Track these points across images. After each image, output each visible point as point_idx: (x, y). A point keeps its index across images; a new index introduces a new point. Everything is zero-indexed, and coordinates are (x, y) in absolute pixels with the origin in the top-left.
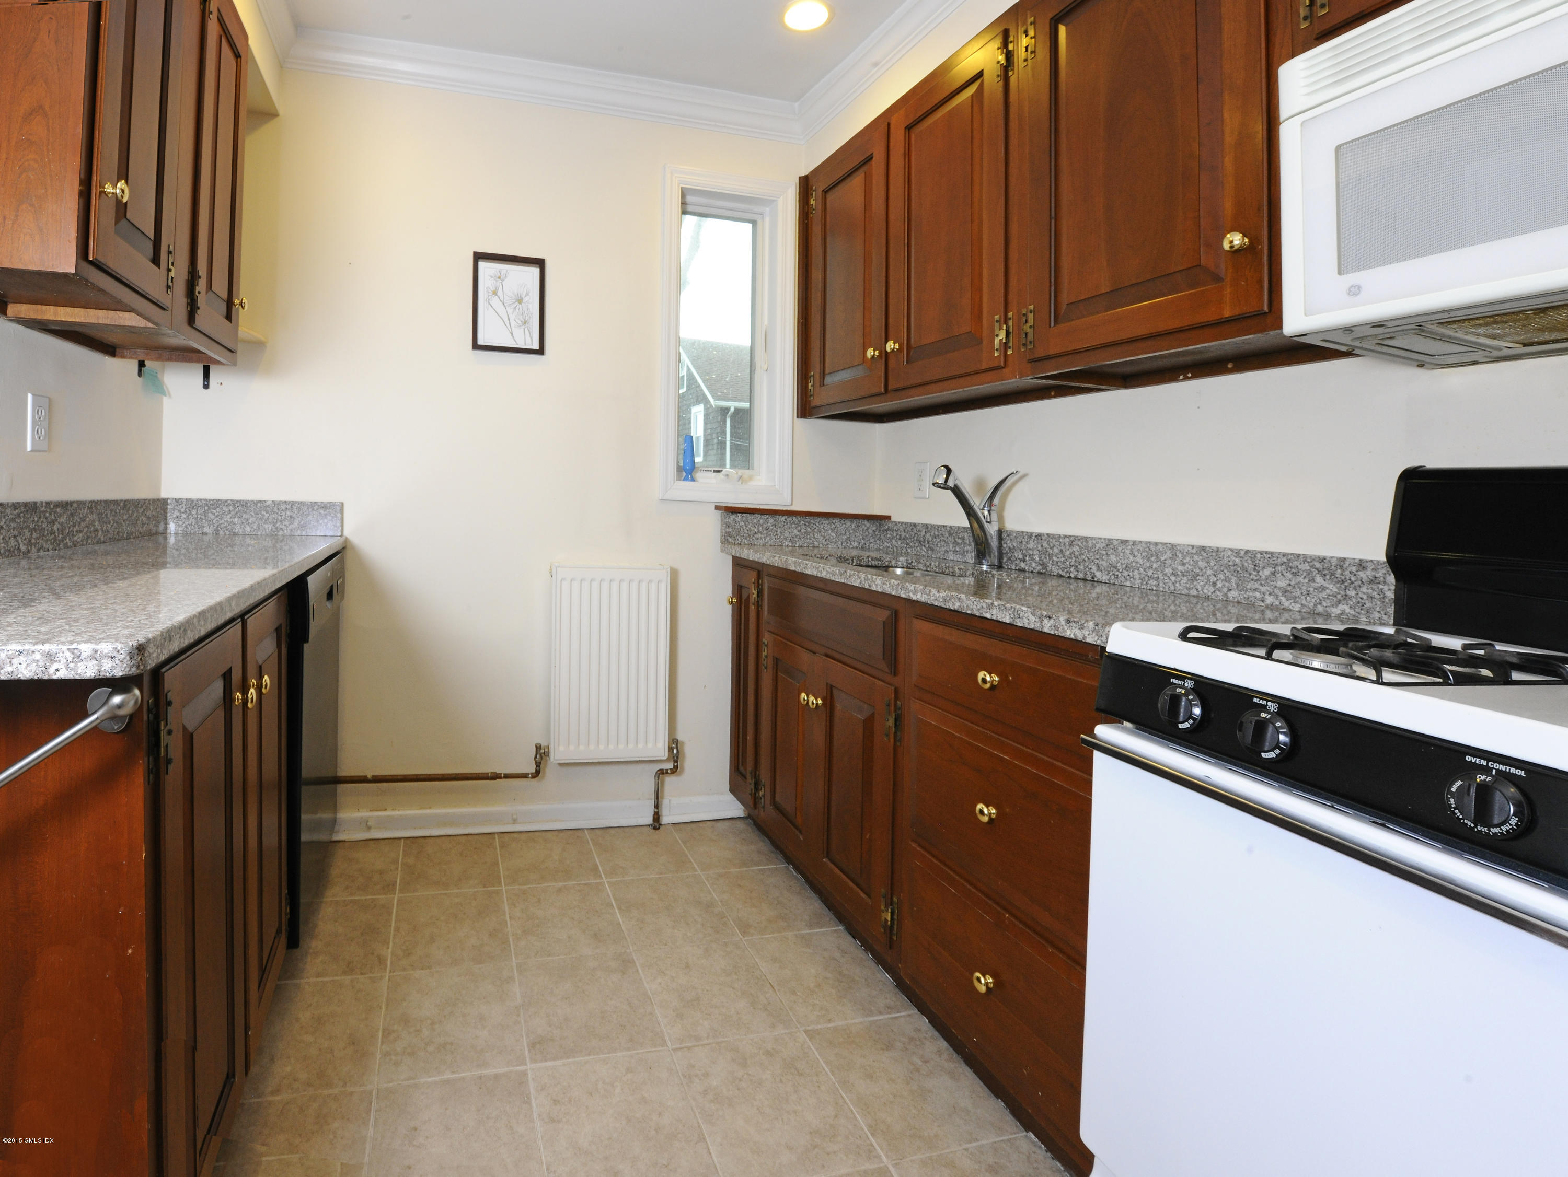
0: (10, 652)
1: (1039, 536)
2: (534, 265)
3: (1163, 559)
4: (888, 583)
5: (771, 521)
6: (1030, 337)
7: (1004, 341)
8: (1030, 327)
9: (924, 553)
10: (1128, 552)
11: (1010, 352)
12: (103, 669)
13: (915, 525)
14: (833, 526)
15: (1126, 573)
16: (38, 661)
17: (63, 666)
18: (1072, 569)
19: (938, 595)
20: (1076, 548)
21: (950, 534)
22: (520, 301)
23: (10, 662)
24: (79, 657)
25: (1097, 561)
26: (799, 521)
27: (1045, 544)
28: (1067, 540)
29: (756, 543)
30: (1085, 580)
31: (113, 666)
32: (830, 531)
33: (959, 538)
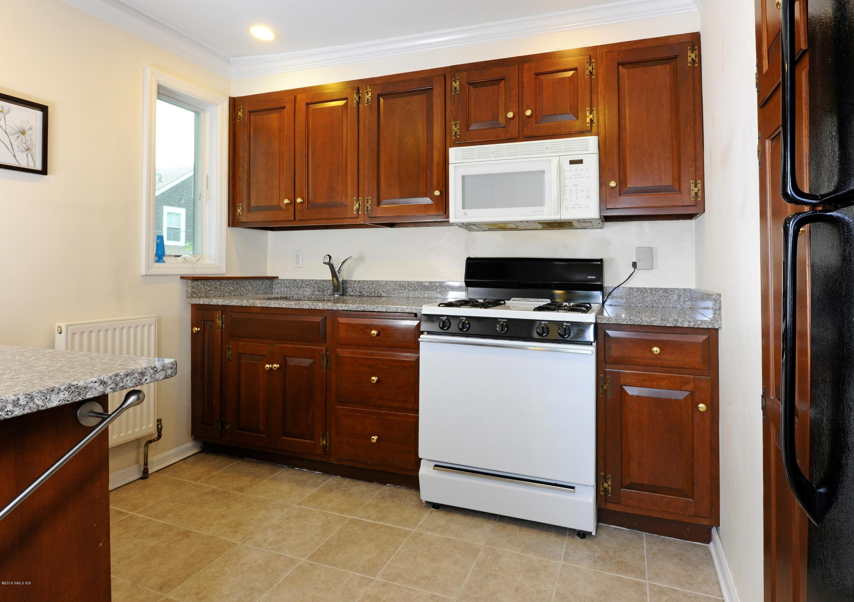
0: (122, 376)
1: (359, 282)
2: (37, 109)
3: (405, 286)
4: (326, 305)
5: (218, 283)
6: (369, 209)
7: (358, 208)
8: (370, 205)
9: (301, 293)
10: (393, 285)
11: (360, 213)
12: (167, 374)
13: (295, 280)
14: (251, 283)
15: (393, 292)
16: (136, 377)
17: (149, 377)
18: (373, 293)
19: (353, 306)
20: (374, 285)
21: (316, 283)
22: (23, 133)
23: (122, 381)
24: (156, 371)
25: (382, 289)
26: (233, 282)
27: (362, 284)
28: (371, 282)
29: (209, 296)
30: (378, 296)
31: (172, 372)
32: (249, 287)
33: (321, 285)
